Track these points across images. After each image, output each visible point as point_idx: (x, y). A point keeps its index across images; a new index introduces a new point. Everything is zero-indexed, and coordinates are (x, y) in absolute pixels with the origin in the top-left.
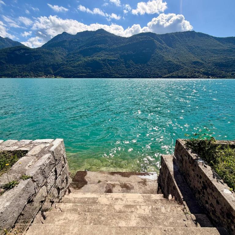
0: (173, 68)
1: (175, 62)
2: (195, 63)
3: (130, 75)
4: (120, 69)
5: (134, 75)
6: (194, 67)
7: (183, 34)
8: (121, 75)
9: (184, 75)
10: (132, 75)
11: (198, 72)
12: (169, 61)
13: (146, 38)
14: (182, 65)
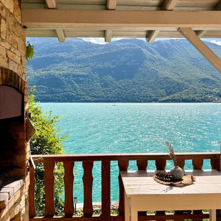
0: (174, 87)
1: (174, 79)
2: (204, 80)
3: (108, 97)
4: (93, 89)
5: (114, 98)
6: (203, 86)
7: (182, 42)
8: (95, 97)
9: (190, 97)
10: (112, 98)
11: (211, 93)
12: (167, 78)
13: (130, 46)
14: (185, 83)
